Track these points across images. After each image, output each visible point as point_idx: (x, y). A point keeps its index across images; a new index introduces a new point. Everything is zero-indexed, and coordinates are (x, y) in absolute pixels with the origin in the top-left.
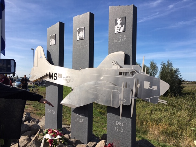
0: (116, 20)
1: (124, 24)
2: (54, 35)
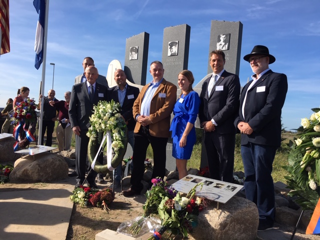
0: (219, 37)
1: (228, 41)
2: (136, 48)
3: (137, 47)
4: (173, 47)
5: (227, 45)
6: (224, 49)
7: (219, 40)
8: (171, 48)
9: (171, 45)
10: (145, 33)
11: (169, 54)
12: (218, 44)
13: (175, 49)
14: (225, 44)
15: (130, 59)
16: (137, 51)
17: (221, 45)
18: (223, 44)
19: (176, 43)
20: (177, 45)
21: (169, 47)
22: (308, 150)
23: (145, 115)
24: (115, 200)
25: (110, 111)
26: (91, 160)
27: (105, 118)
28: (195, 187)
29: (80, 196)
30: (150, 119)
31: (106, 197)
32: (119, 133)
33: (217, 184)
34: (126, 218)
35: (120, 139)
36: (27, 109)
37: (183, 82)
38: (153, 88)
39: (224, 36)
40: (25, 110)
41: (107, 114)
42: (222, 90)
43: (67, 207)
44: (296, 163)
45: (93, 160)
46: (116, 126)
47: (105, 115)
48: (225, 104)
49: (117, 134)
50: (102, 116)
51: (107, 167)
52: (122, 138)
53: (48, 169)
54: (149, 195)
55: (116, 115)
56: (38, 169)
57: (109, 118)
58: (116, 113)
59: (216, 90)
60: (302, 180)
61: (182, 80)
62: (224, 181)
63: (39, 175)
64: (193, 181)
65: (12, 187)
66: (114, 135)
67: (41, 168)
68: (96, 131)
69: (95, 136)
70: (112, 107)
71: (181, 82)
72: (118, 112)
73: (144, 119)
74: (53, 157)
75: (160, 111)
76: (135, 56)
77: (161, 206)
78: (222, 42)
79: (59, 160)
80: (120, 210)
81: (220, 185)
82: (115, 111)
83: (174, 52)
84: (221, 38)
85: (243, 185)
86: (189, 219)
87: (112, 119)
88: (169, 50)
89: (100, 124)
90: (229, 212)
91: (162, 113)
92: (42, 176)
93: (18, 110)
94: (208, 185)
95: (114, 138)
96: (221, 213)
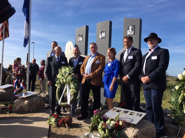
3: (82, 34)
4: (103, 33)
5: (133, 32)
6: (132, 34)
7: (129, 29)
8: (101, 34)
9: (101, 32)
10: (86, 26)
11: (100, 37)
12: (128, 31)
13: (103, 35)
14: (132, 31)
15: (78, 41)
16: (82, 36)
17: (130, 31)
18: (131, 31)
19: (104, 31)
20: (105, 32)
21: (100, 33)
22: (182, 92)
23: (88, 73)
24: (73, 122)
25: (68, 72)
26: (58, 100)
27: (65, 76)
28: (119, 115)
29: (53, 121)
30: (91, 76)
31: (68, 121)
32: (74, 84)
33: (131, 113)
34: (79, 133)
35: (75, 88)
36: (21, 71)
37: (110, 54)
38: (92, 58)
39: (131, 27)
40: (19, 72)
41: (66, 74)
42: (132, 58)
43: (45, 127)
44: (176, 100)
45: (59, 100)
46: (72, 81)
47: (65, 74)
48: (134, 67)
49: (73, 85)
50: (64, 75)
51: (67, 104)
52: (75, 87)
53: (33, 105)
54: (92, 120)
55: (72, 74)
56: (28, 105)
57: (68, 76)
58: (72, 73)
59: (129, 58)
60: (180, 109)
61: (109, 53)
62: (135, 111)
63: (29, 109)
64: (117, 111)
65: (14, 116)
66: (71, 86)
67: (30, 104)
68: (61, 83)
69: (60, 86)
70: (69, 69)
71: (109, 55)
72: (73, 72)
73: (88, 75)
74: (36, 98)
75: (96, 71)
76: (81, 39)
77: (99, 127)
78: (130, 30)
79: (40, 100)
80: (76, 128)
81: (132, 113)
82: (71, 72)
83: (103, 36)
84: (130, 28)
85: (146, 113)
86: (116, 134)
87: (70, 76)
88: (100, 35)
89: (63, 79)
90: (138, 129)
91: (98, 72)
92: (31, 109)
93: (15, 72)
94: (126, 113)
95: (71, 87)
96: (134, 130)
